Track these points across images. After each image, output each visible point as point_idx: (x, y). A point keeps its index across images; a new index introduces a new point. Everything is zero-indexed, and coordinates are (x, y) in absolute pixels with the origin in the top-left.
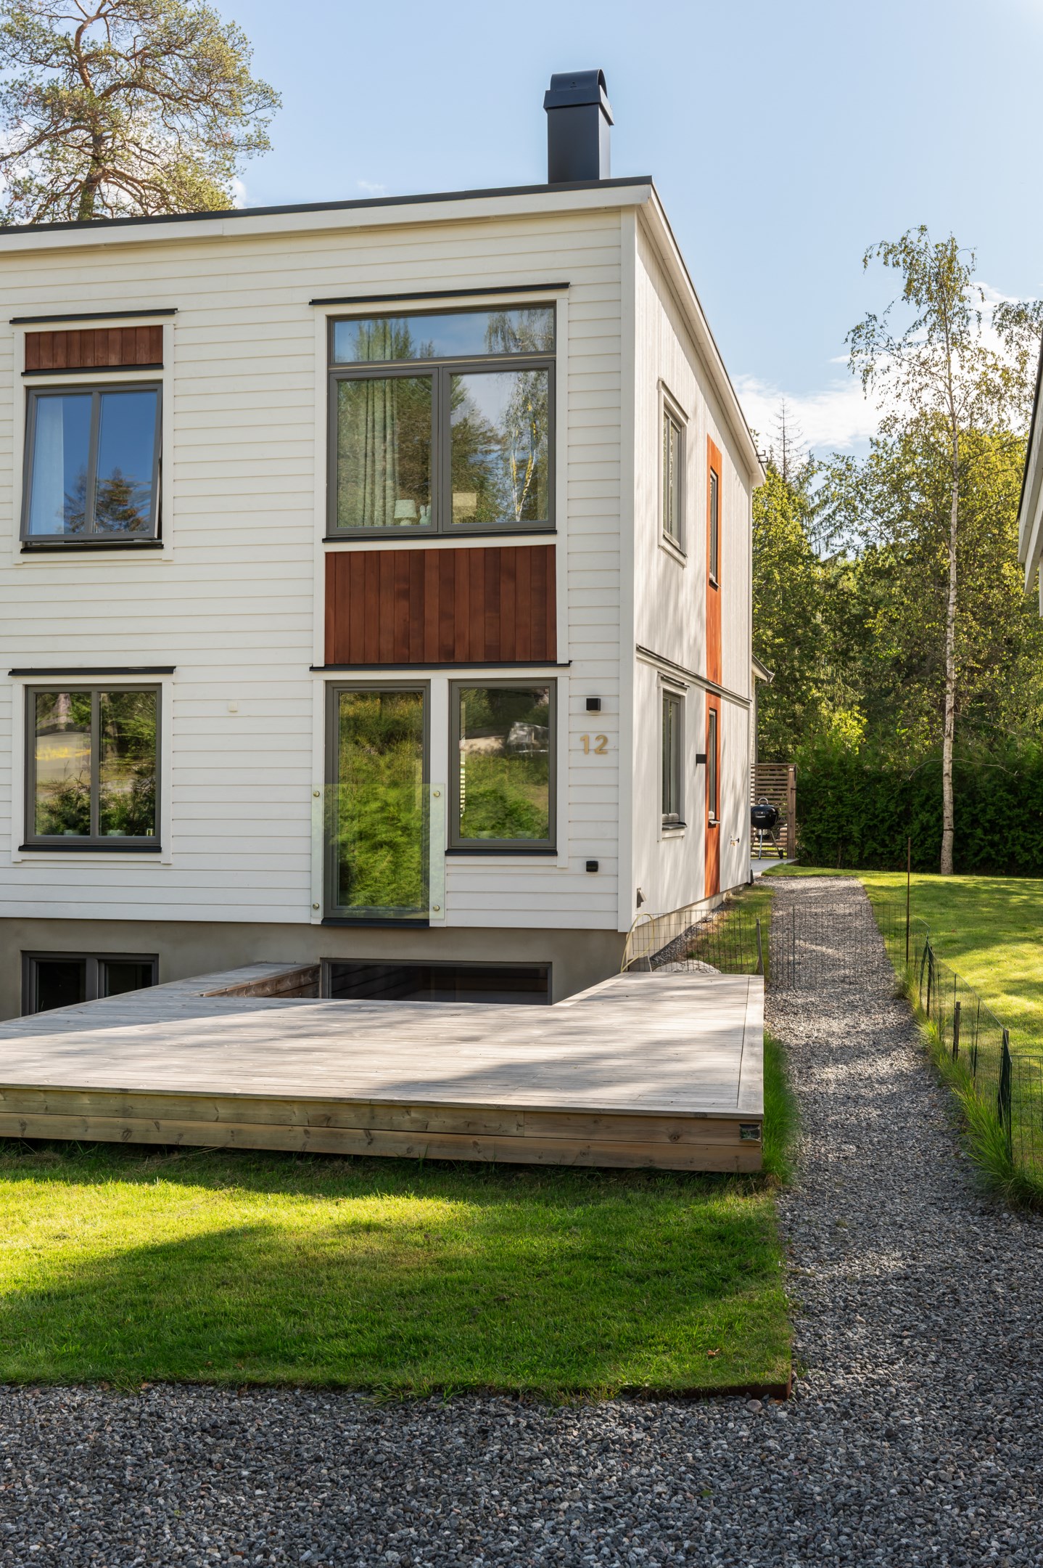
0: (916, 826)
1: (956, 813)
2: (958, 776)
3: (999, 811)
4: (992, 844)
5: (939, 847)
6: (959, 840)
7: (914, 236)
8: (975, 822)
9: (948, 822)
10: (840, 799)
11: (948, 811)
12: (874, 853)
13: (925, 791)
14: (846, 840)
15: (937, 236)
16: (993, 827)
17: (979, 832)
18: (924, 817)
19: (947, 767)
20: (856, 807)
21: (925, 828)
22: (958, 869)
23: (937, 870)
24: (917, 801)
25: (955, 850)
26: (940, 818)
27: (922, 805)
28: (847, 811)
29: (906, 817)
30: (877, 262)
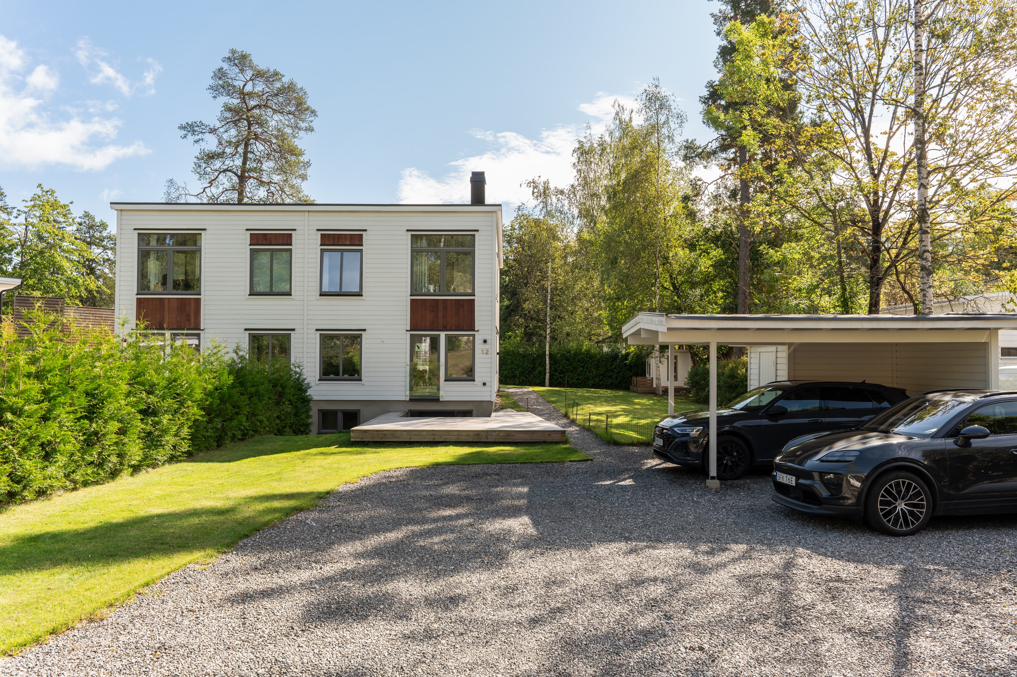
0: (537, 371)
1: (550, 367)
2: (551, 355)
3: (564, 367)
4: (561, 378)
5: (545, 379)
6: (551, 376)
7: (536, 179)
8: (556, 370)
9: (548, 371)
10: (512, 363)
11: (548, 367)
12: (524, 380)
13: (540, 360)
14: (514, 376)
15: (543, 180)
16: (562, 372)
17: (557, 373)
18: (540, 369)
19: (547, 353)
20: (517, 365)
21: (540, 372)
22: (550, 386)
23: (543, 385)
24: (537, 363)
25: (550, 380)
26: (545, 369)
27: (539, 365)
28: (515, 367)
29: (534, 368)
30: (524, 186)
